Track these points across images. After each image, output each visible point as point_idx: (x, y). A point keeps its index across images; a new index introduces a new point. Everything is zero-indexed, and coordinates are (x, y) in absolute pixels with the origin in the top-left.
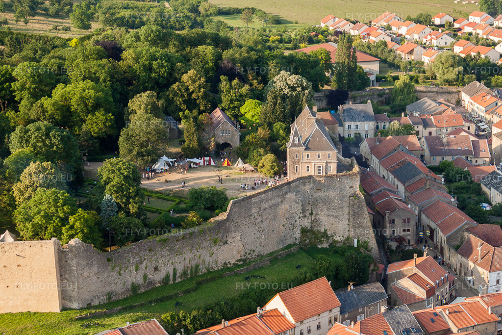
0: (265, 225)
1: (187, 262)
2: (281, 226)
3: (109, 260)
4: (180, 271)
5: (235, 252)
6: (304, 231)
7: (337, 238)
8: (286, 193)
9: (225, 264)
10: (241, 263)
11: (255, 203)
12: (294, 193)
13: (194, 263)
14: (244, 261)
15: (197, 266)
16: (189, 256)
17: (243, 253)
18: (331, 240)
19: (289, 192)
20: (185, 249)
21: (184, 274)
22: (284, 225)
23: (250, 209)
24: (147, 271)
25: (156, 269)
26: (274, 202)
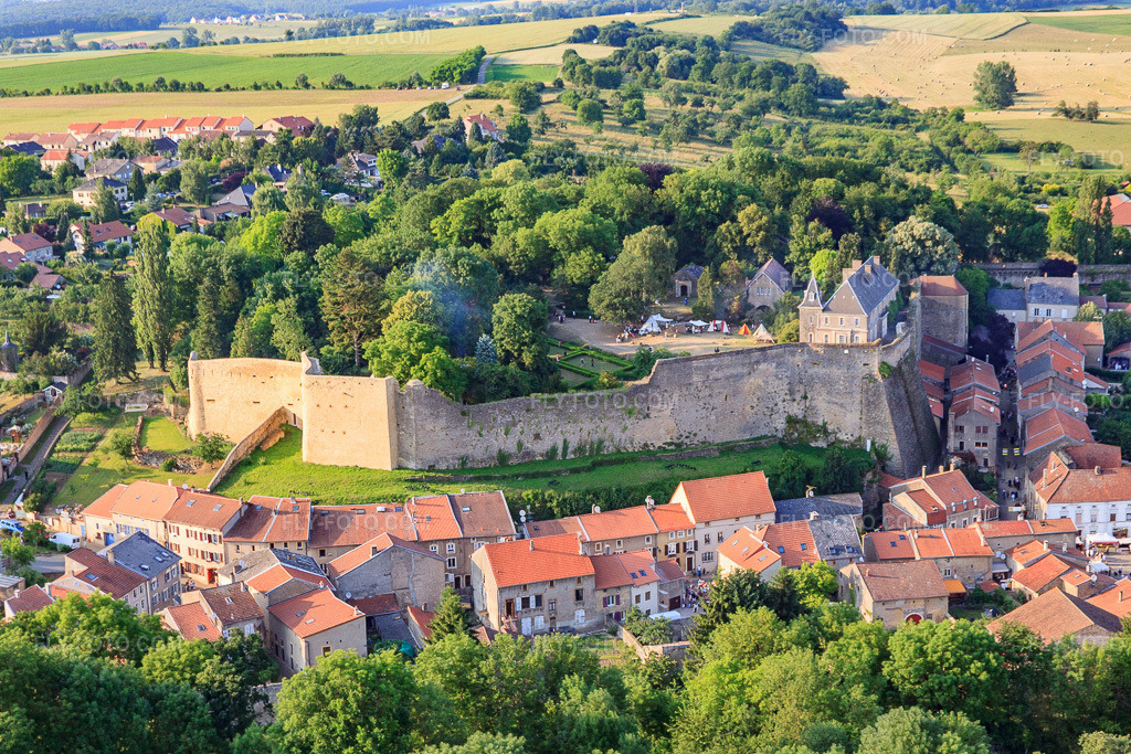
0: (718, 401)
1: (585, 434)
2: (748, 408)
3: (464, 414)
4: (573, 445)
5: (662, 431)
6: (791, 421)
7: (842, 436)
8: (758, 362)
9: (646, 445)
10: (673, 447)
11: (697, 368)
12: (774, 365)
13: (595, 438)
14: (678, 446)
15: (601, 442)
16: (587, 426)
17: (675, 435)
18: (832, 438)
19: (764, 361)
20: (583, 417)
21: (580, 449)
22: (752, 407)
23: (689, 375)
24: (523, 438)
25: (537, 436)
26: (734, 372)
